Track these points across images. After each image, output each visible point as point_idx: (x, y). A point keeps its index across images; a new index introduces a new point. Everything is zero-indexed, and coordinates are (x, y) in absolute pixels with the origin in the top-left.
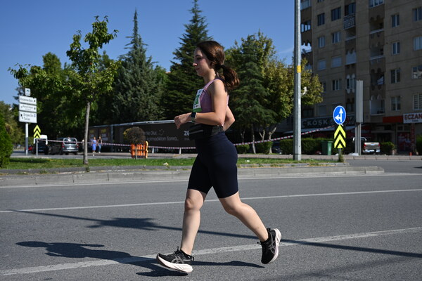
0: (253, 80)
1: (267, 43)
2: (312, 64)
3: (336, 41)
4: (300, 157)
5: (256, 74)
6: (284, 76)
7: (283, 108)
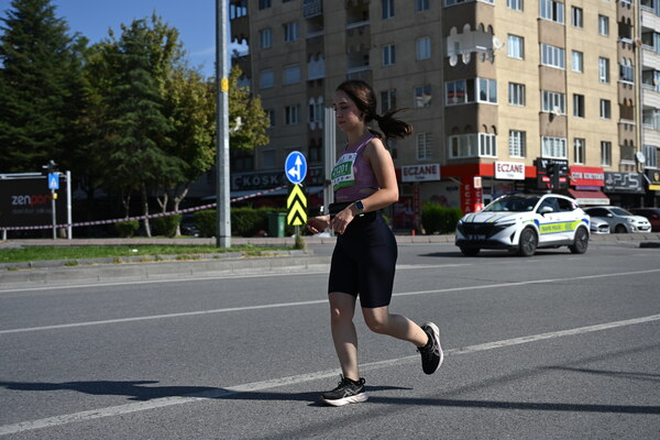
0: (143, 102)
1: (169, 35)
2: (249, 77)
3: (291, 39)
4: (228, 241)
5: (150, 92)
6: (200, 96)
7: (200, 154)
